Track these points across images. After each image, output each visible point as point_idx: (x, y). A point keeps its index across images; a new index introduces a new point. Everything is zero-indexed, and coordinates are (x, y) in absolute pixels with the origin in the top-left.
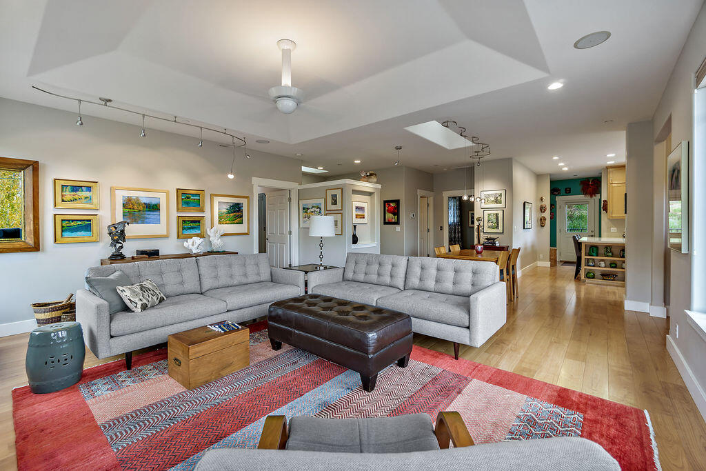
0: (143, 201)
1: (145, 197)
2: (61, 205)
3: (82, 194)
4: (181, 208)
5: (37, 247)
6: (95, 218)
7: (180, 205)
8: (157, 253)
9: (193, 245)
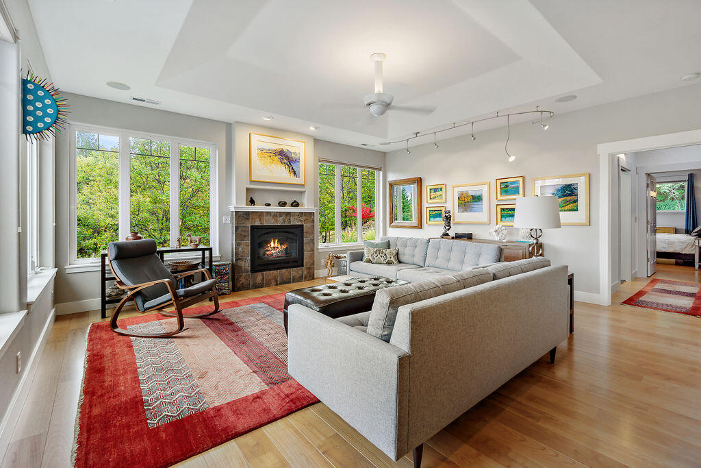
0: (471, 194)
1: (472, 190)
2: (430, 201)
3: (438, 193)
4: (499, 197)
5: (420, 226)
6: (443, 209)
7: (499, 194)
8: (469, 237)
9: (496, 231)
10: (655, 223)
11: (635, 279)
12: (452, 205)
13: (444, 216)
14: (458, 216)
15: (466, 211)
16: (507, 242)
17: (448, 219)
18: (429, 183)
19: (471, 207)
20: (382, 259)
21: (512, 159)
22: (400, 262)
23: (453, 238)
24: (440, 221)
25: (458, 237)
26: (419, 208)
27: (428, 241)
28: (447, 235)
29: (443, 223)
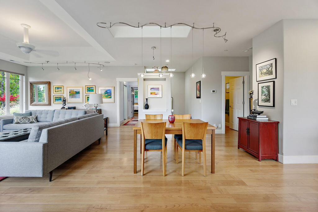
0: (75, 91)
1: (76, 89)
2: (55, 93)
3: (60, 90)
4: (86, 93)
5: (50, 104)
6: (62, 97)
7: (86, 91)
8: (74, 108)
9: (85, 105)
10: (134, 102)
11: (128, 118)
12: (66, 95)
13: (62, 99)
14: (69, 100)
15: (73, 97)
16: (90, 109)
17: (64, 101)
18: (54, 84)
19: (75, 96)
20: (27, 121)
21: (90, 79)
22: (38, 121)
23: (67, 109)
24: (61, 102)
25: (69, 108)
26: (49, 96)
27: (54, 111)
28: (64, 108)
29: (62, 103)
